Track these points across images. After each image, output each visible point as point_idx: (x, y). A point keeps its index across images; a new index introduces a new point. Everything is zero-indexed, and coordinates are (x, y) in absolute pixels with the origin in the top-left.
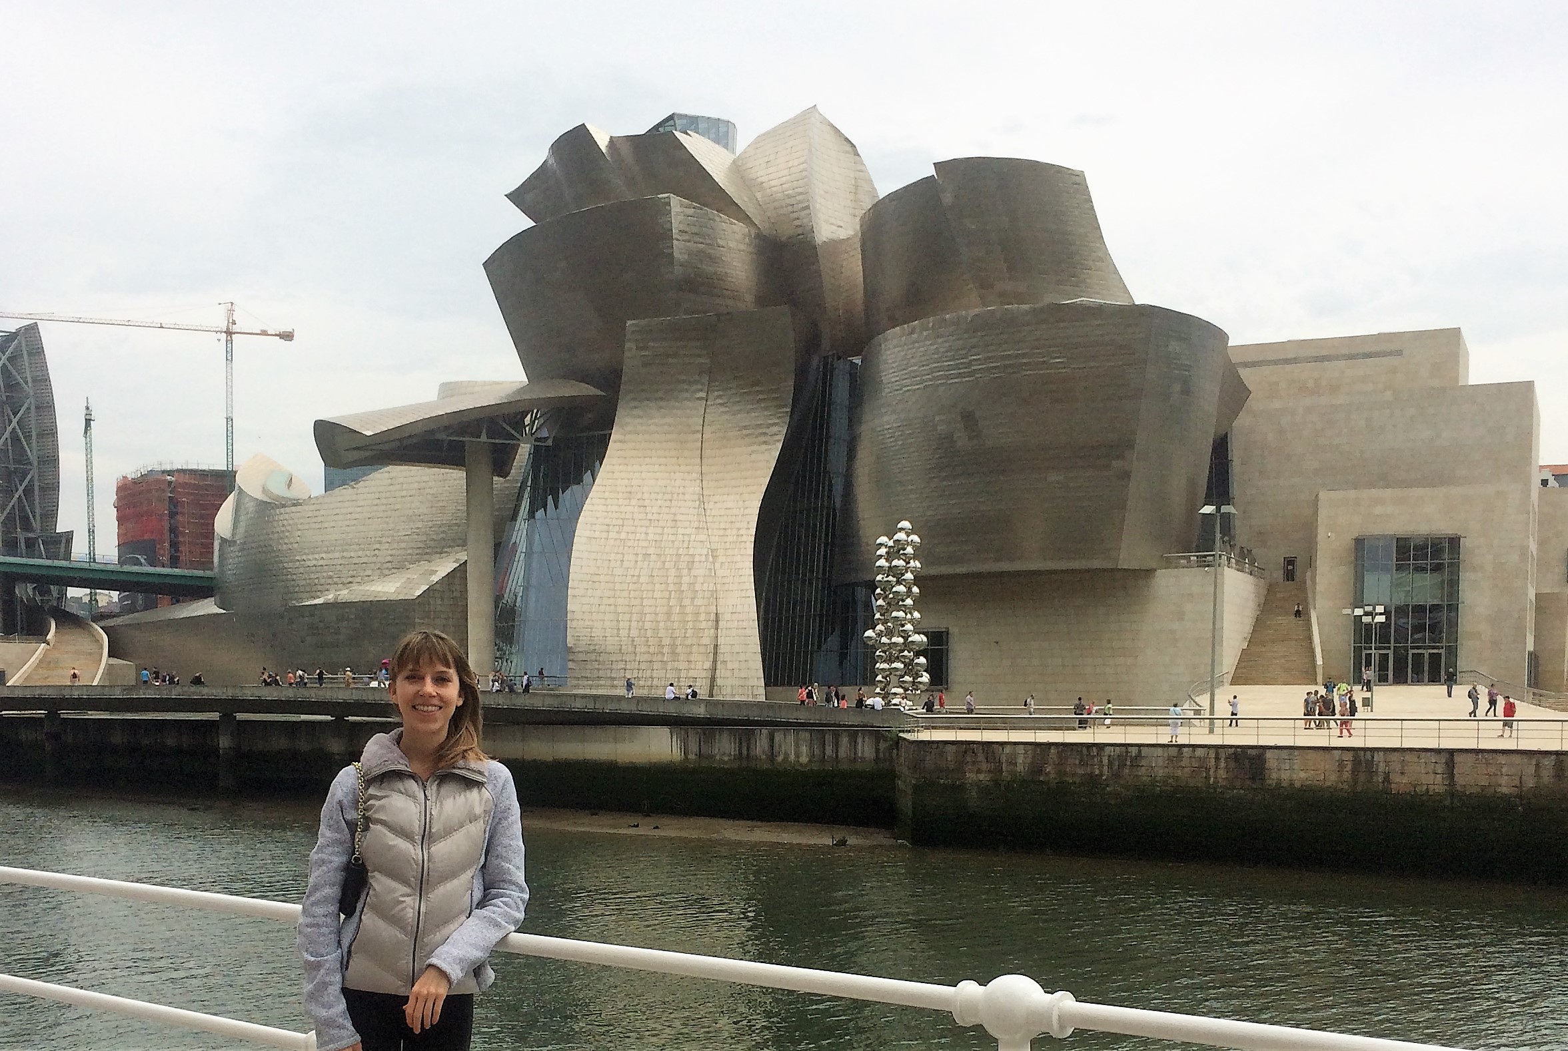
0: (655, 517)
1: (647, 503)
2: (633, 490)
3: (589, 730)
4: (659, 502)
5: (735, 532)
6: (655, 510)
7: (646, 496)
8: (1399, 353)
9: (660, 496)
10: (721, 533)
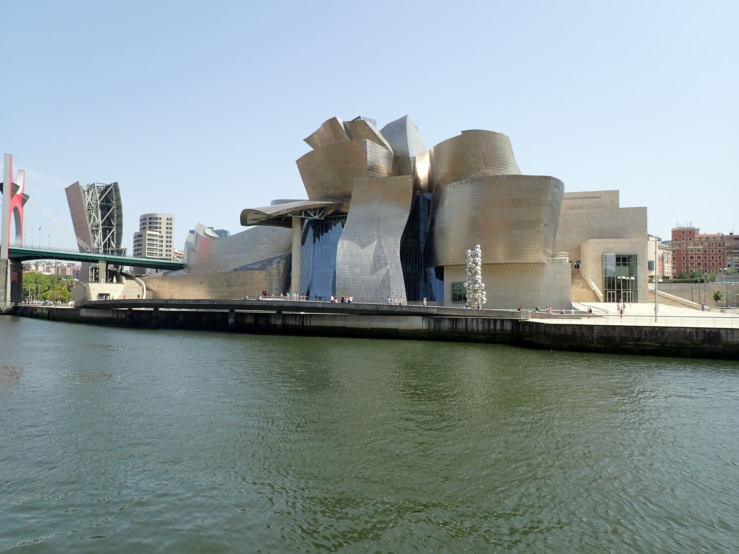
0: (365, 243)
1: (361, 239)
2: (356, 234)
3: (387, 317)
4: (366, 239)
5: (393, 249)
6: (364, 241)
7: (361, 236)
8: (600, 197)
9: (366, 236)
10: (388, 249)
